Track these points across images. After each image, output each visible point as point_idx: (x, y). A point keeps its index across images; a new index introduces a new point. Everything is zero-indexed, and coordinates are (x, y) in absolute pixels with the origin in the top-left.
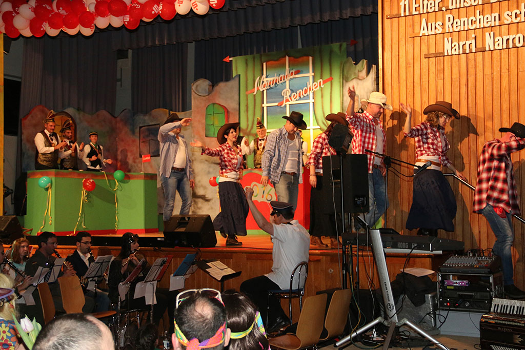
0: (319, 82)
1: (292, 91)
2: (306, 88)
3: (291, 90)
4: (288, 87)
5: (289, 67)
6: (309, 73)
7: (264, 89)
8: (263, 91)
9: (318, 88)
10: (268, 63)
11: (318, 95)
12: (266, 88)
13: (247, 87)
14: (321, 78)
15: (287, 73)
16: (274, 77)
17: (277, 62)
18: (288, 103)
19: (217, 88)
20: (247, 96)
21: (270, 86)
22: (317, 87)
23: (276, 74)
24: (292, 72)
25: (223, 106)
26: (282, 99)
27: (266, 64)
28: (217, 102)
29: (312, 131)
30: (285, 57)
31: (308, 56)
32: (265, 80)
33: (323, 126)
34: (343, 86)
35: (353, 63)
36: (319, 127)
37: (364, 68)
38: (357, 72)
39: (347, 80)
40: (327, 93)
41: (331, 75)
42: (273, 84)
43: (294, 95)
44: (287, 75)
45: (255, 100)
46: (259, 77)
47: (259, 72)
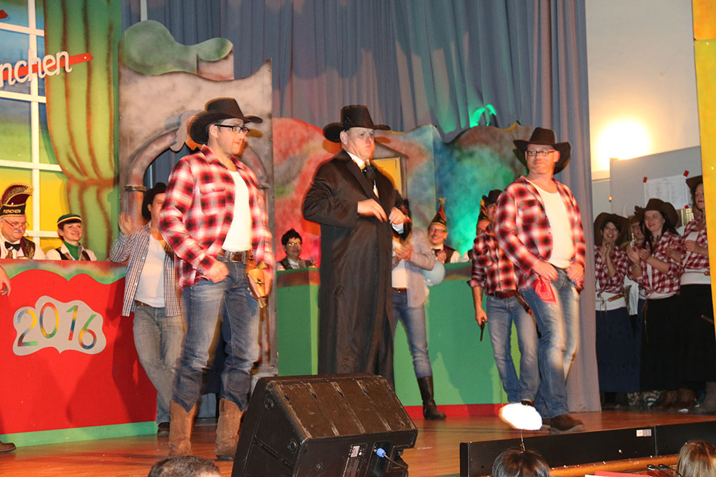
0: (59, 55)
2: (25, 65)
6: (28, 26)
9: (58, 71)
11: (58, 88)
14: (64, 50)
22: (55, 67)
29: (36, 174)
33: (69, 168)
34: (116, 82)
35: (172, 38)
36: (58, 168)
37: (226, 58)
38: (193, 60)
39: (142, 70)
40: (79, 88)
41: (87, 45)
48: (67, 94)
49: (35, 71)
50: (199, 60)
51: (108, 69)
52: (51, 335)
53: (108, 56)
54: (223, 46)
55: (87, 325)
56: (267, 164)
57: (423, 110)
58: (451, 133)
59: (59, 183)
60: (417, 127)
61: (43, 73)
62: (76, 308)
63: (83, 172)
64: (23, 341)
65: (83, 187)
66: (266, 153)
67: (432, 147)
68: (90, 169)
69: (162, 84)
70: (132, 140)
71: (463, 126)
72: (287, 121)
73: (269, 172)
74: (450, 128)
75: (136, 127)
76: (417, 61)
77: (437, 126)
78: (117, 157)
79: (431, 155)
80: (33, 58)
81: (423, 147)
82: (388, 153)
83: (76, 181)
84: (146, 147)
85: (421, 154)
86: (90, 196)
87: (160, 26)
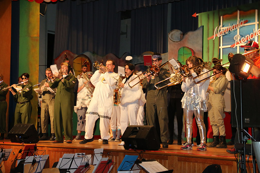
1: (242, 36)
2: (253, 34)
3: (240, 35)
4: (238, 33)
5: (240, 18)
6: (255, 22)
7: (220, 35)
8: (220, 37)
10: (224, 16)
12: (222, 35)
13: (208, 35)
15: (238, 23)
16: (228, 26)
17: (230, 15)
18: (238, 45)
19: (186, 36)
20: (208, 41)
21: (225, 33)
23: (229, 24)
24: (242, 22)
25: (190, 48)
26: (234, 42)
27: (223, 17)
28: (186, 46)
30: (237, 11)
31: (255, 9)
32: (222, 29)
42: (227, 32)
43: (243, 39)
44: (238, 25)
45: (214, 44)
46: (217, 27)
47: (218, 24)
49: (255, 35)
61: (257, 35)
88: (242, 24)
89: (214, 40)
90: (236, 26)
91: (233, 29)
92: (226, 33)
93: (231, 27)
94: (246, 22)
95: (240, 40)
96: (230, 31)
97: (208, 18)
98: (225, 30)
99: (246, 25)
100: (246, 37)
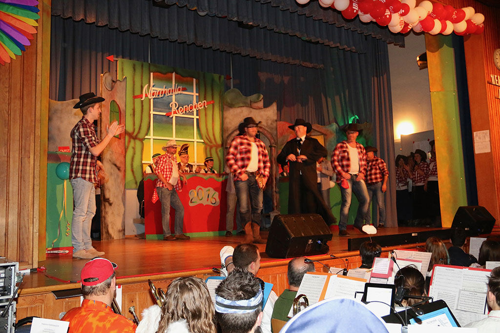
2: (192, 105)
4: (174, 100)
5: (175, 82)
8: (151, 99)
10: (155, 74)
12: (153, 97)
13: (134, 91)
14: (205, 100)
17: (163, 75)
18: (175, 115)
19: (116, 85)
20: (134, 100)
22: (202, 106)
24: (180, 88)
25: (118, 103)
26: (170, 111)
27: (153, 75)
28: (115, 100)
29: (195, 143)
30: (172, 72)
31: (192, 77)
33: (206, 141)
34: (222, 110)
35: (241, 94)
36: (202, 141)
37: (260, 101)
38: (249, 102)
39: (231, 106)
40: (210, 113)
41: (213, 98)
42: (162, 95)
43: (181, 109)
44: (175, 90)
45: (142, 106)
46: (147, 85)
47: (147, 80)
48: (206, 115)
49: (195, 107)
50: (251, 102)
51: (219, 106)
52: (201, 199)
53: (220, 101)
54: (259, 97)
55: (213, 196)
56: (275, 138)
57: (332, 118)
58: (342, 126)
59: (203, 146)
60: (330, 123)
61: (198, 108)
62: (209, 190)
63: (211, 142)
64: (192, 201)
65: (211, 148)
66: (275, 134)
67: (335, 130)
68: (213, 141)
69: (238, 110)
70: (227, 130)
71: (346, 123)
72: (282, 123)
73: (276, 141)
74: (341, 124)
75: (229, 126)
76: (329, 100)
77: (337, 123)
78: (222, 137)
79: (335, 134)
80: (195, 102)
81: (332, 131)
82: (319, 134)
83: (208, 145)
84: (232, 133)
85: (331, 133)
86: (213, 150)
87: (237, 90)
88: (179, 90)
89: (142, 101)
90: (172, 90)
91: (169, 93)
92: (160, 96)
93: (166, 89)
94: (184, 89)
95: (178, 109)
96: (165, 94)
97: (134, 69)
98: (159, 92)
99: (184, 93)
100: (184, 107)
